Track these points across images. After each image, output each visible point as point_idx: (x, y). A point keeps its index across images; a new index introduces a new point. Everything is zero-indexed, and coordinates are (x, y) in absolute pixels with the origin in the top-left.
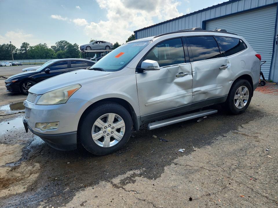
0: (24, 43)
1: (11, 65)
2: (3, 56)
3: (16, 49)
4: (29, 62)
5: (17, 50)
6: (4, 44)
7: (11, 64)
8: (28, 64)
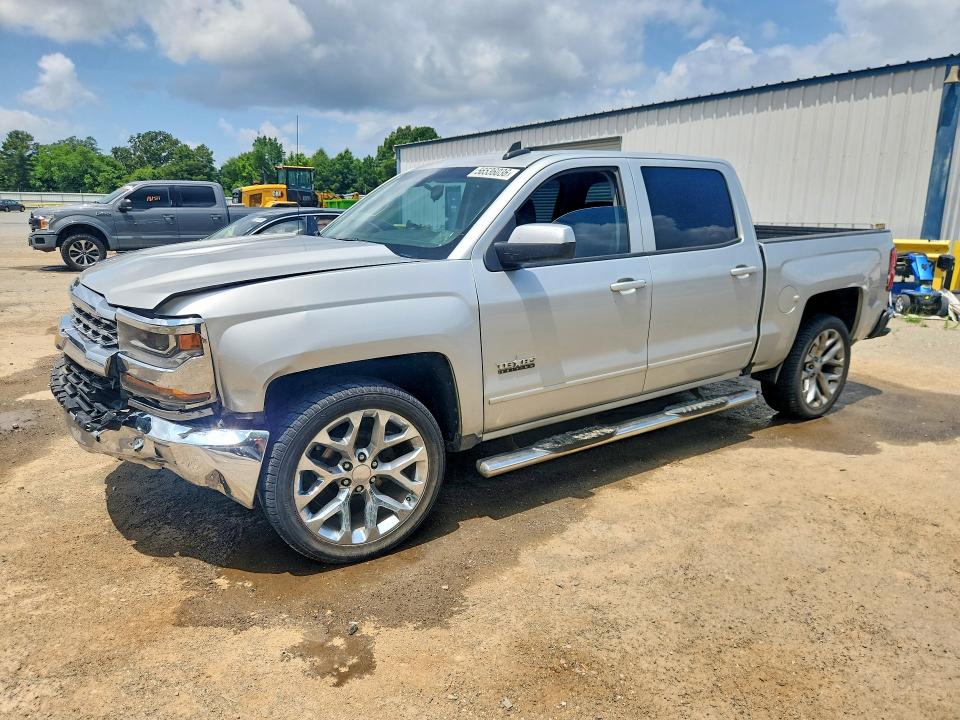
0: (16, 133)
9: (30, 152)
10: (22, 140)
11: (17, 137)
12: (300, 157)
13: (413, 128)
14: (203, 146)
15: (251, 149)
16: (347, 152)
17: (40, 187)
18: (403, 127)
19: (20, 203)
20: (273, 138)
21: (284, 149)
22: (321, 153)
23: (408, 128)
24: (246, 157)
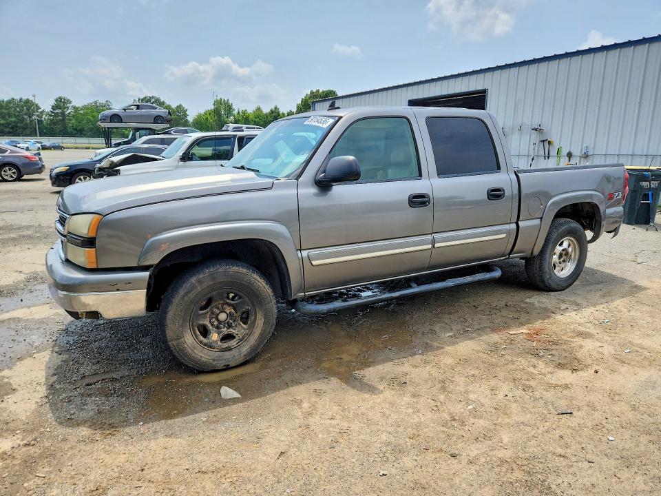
0: (60, 98)
1: (39, 148)
2: (10, 126)
3: (39, 111)
4: (76, 143)
5: (41, 112)
6: (13, 99)
7: (39, 145)
8: (72, 148)
9: (69, 111)
10: (64, 103)
11: (61, 101)
12: (244, 112)
13: (321, 91)
14: (180, 105)
15: (213, 107)
16: (276, 108)
17: (76, 134)
18: (315, 91)
19: (61, 145)
20: (226, 99)
21: (234, 107)
22: (259, 109)
23: (318, 91)
24: (209, 113)
